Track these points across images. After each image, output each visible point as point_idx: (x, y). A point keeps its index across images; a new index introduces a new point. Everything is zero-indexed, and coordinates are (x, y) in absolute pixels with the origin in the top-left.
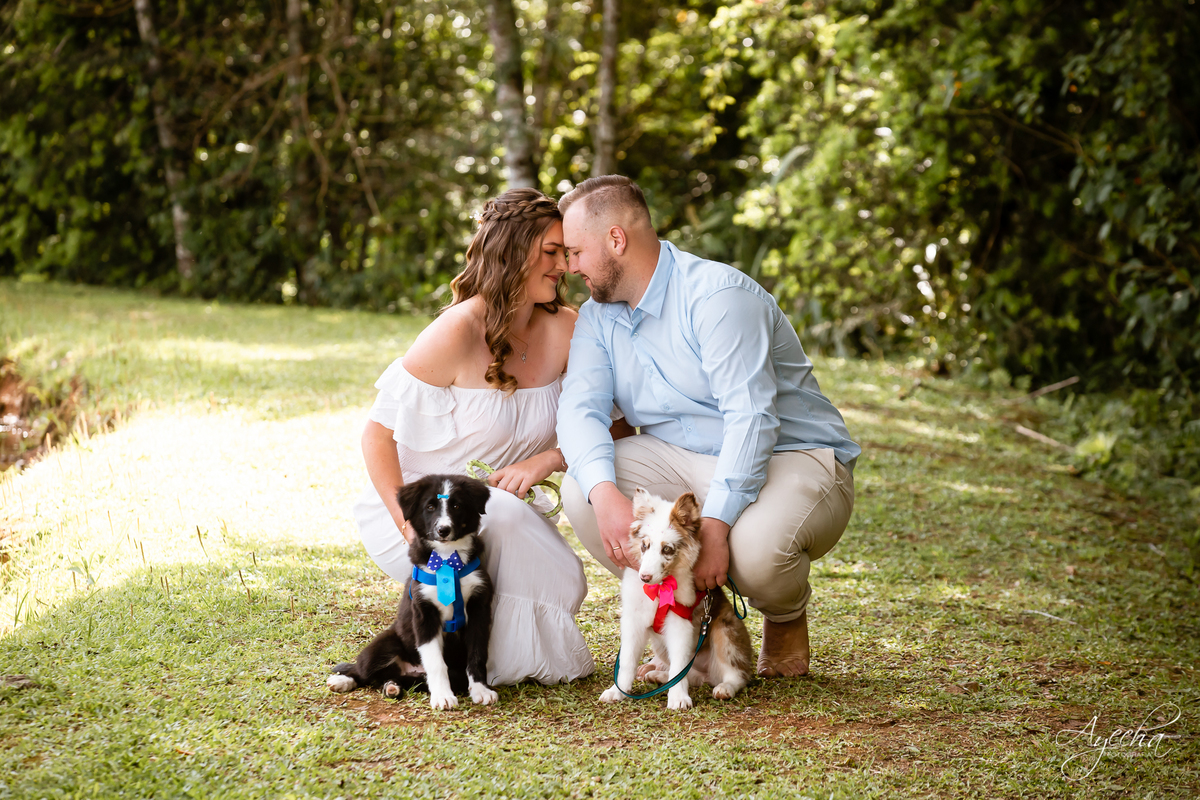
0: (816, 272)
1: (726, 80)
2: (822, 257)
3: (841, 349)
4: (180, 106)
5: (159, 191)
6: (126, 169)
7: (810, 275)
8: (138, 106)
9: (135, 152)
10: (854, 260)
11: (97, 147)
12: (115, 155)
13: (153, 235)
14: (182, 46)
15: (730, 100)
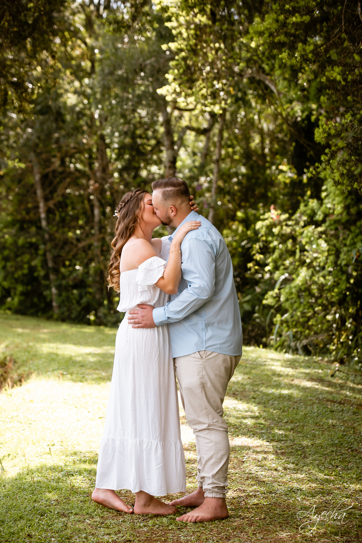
0: (294, 323)
1: (260, 248)
2: (296, 318)
3: (300, 351)
4: (55, 252)
5: (47, 283)
6: (36, 274)
7: (292, 324)
8: (41, 252)
9: (39, 268)
10: (309, 319)
11: (26, 266)
12: (32, 269)
13: (45, 298)
14: (57, 231)
15: (262, 256)
